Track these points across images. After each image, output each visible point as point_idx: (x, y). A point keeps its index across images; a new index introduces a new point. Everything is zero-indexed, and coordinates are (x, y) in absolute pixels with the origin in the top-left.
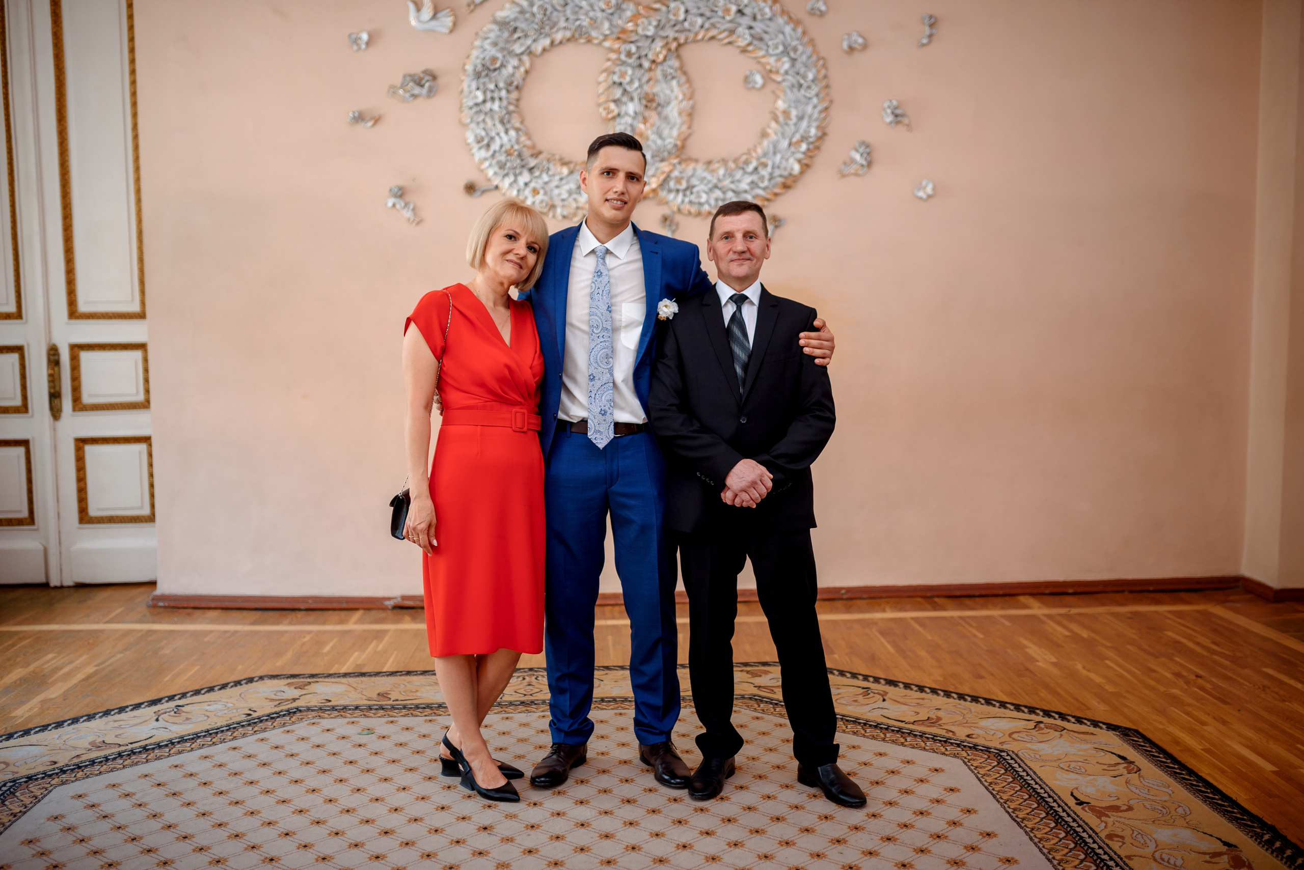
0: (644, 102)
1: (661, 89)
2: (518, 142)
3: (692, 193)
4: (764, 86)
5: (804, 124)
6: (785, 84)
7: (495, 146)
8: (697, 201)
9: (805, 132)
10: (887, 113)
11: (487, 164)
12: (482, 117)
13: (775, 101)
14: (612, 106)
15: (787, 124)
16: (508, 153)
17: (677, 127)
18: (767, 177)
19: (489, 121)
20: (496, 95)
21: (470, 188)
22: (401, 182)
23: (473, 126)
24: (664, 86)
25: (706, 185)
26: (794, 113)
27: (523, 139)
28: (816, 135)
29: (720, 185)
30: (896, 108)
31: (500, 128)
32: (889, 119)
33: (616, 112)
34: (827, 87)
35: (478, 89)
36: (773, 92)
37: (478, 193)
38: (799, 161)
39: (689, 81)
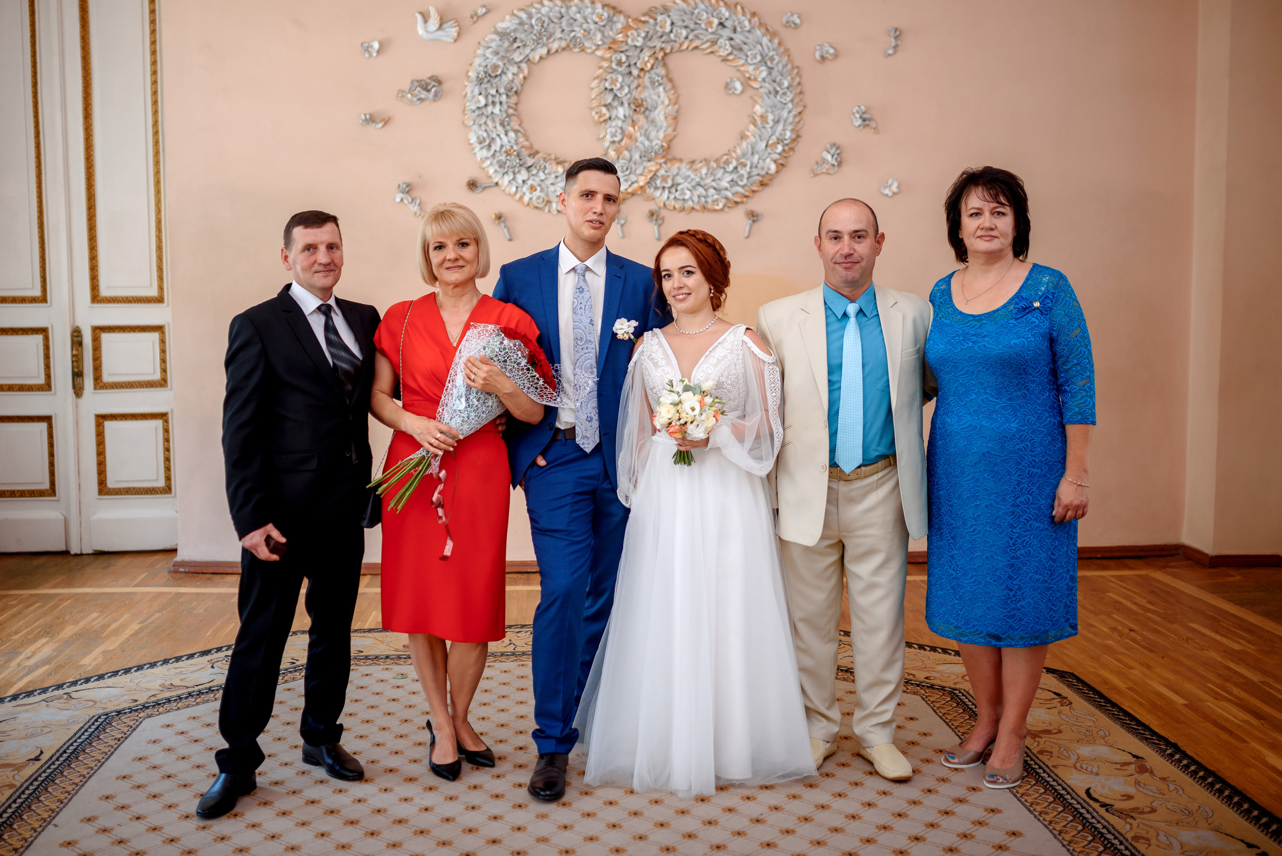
0: (633, 107)
1: (648, 95)
2: (517, 143)
3: (676, 191)
4: (742, 92)
5: (780, 127)
6: (762, 90)
7: (496, 146)
8: (681, 198)
9: (781, 134)
10: (856, 118)
11: (488, 162)
12: (484, 119)
13: (753, 107)
14: (604, 110)
15: (764, 127)
16: (508, 154)
17: (664, 129)
18: (746, 176)
19: (490, 123)
20: (497, 100)
21: (472, 185)
22: (408, 179)
23: (475, 127)
24: (652, 92)
25: (689, 183)
26: (770, 117)
27: (521, 140)
28: (790, 137)
29: (702, 183)
30: (863, 113)
31: (500, 128)
32: (858, 122)
33: (608, 115)
34: (801, 93)
35: (480, 94)
36: (751, 98)
37: (480, 190)
38: (775, 161)
39: (674, 87)
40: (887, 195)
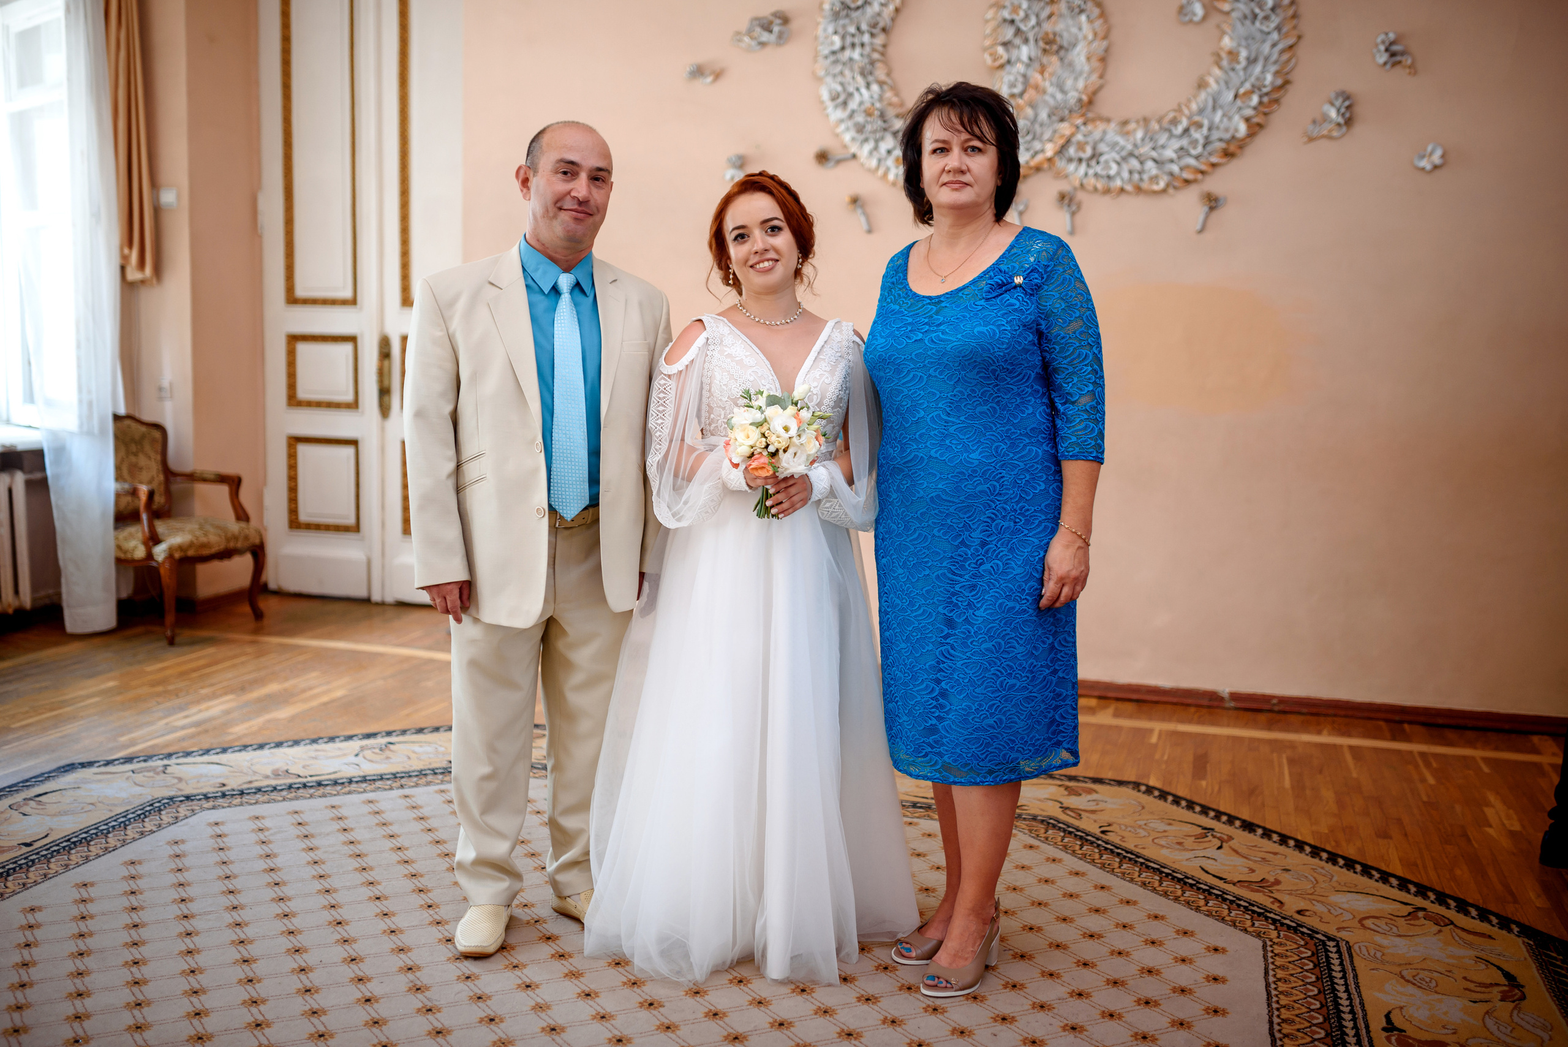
0: (1041, 44)
1: (1065, 27)
2: (881, 99)
3: (1098, 163)
4: (1205, 18)
5: (1258, 69)
6: (1234, 15)
7: (853, 105)
8: (1104, 173)
9: (1258, 79)
10: (1379, 51)
11: (842, 127)
12: (839, 68)
13: (1220, 38)
14: (1000, 50)
15: (1233, 69)
16: (868, 113)
17: (1085, 75)
18: (1201, 141)
19: (847, 72)
20: (856, 40)
21: (823, 157)
22: (741, 150)
23: (829, 79)
24: (1070, 22)
25: (1118, 153)
26: (1244, 54)
27: (889, 94)
28: (1272, 83)
29: (1136, 153)
30: (1392, 43)
31: (860, 80)
32: (1383, 58)
33: (1005, 57)
34: (1295, 16)
35: (836, 33)
36: (1218, 26)
37: (831, 164)
38: (1247, 120)
39: (1103, 15)
40: (1423, 169)
